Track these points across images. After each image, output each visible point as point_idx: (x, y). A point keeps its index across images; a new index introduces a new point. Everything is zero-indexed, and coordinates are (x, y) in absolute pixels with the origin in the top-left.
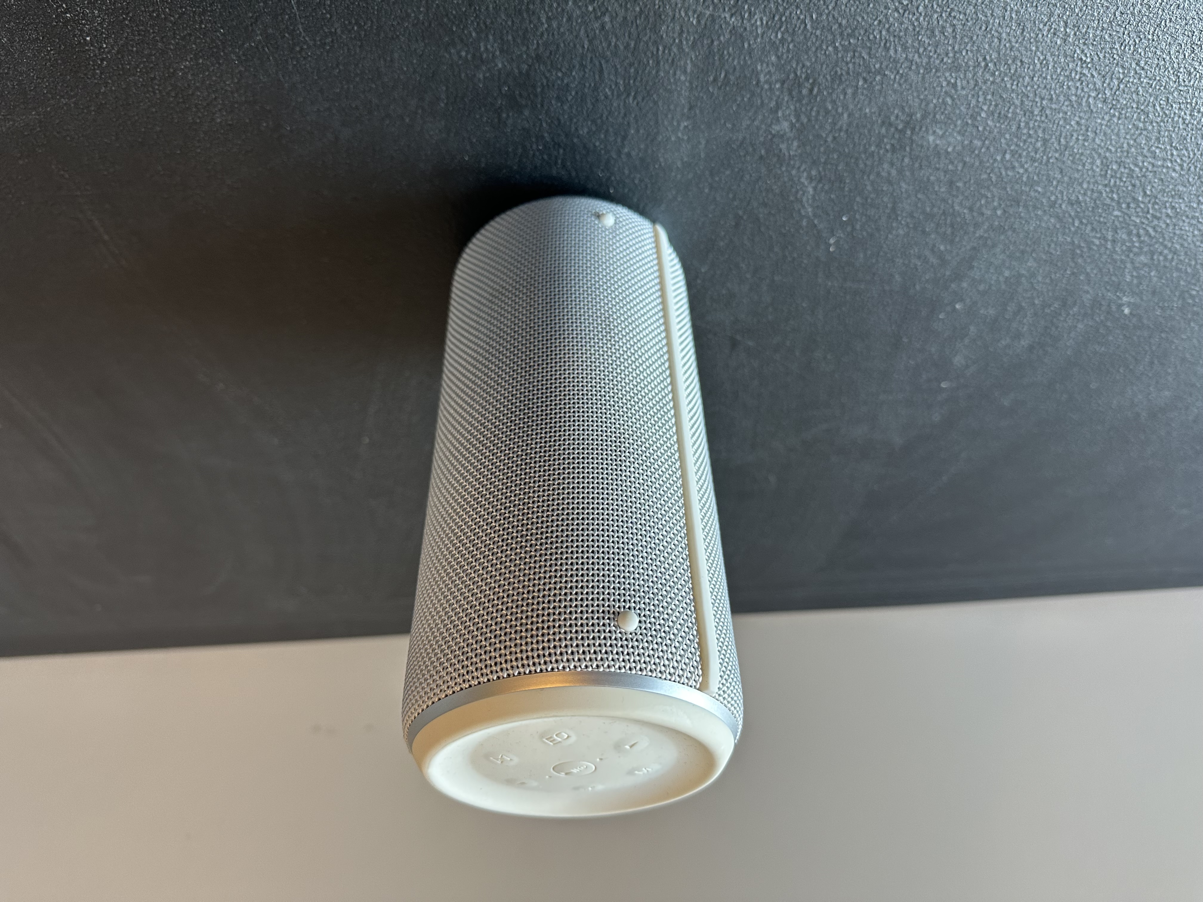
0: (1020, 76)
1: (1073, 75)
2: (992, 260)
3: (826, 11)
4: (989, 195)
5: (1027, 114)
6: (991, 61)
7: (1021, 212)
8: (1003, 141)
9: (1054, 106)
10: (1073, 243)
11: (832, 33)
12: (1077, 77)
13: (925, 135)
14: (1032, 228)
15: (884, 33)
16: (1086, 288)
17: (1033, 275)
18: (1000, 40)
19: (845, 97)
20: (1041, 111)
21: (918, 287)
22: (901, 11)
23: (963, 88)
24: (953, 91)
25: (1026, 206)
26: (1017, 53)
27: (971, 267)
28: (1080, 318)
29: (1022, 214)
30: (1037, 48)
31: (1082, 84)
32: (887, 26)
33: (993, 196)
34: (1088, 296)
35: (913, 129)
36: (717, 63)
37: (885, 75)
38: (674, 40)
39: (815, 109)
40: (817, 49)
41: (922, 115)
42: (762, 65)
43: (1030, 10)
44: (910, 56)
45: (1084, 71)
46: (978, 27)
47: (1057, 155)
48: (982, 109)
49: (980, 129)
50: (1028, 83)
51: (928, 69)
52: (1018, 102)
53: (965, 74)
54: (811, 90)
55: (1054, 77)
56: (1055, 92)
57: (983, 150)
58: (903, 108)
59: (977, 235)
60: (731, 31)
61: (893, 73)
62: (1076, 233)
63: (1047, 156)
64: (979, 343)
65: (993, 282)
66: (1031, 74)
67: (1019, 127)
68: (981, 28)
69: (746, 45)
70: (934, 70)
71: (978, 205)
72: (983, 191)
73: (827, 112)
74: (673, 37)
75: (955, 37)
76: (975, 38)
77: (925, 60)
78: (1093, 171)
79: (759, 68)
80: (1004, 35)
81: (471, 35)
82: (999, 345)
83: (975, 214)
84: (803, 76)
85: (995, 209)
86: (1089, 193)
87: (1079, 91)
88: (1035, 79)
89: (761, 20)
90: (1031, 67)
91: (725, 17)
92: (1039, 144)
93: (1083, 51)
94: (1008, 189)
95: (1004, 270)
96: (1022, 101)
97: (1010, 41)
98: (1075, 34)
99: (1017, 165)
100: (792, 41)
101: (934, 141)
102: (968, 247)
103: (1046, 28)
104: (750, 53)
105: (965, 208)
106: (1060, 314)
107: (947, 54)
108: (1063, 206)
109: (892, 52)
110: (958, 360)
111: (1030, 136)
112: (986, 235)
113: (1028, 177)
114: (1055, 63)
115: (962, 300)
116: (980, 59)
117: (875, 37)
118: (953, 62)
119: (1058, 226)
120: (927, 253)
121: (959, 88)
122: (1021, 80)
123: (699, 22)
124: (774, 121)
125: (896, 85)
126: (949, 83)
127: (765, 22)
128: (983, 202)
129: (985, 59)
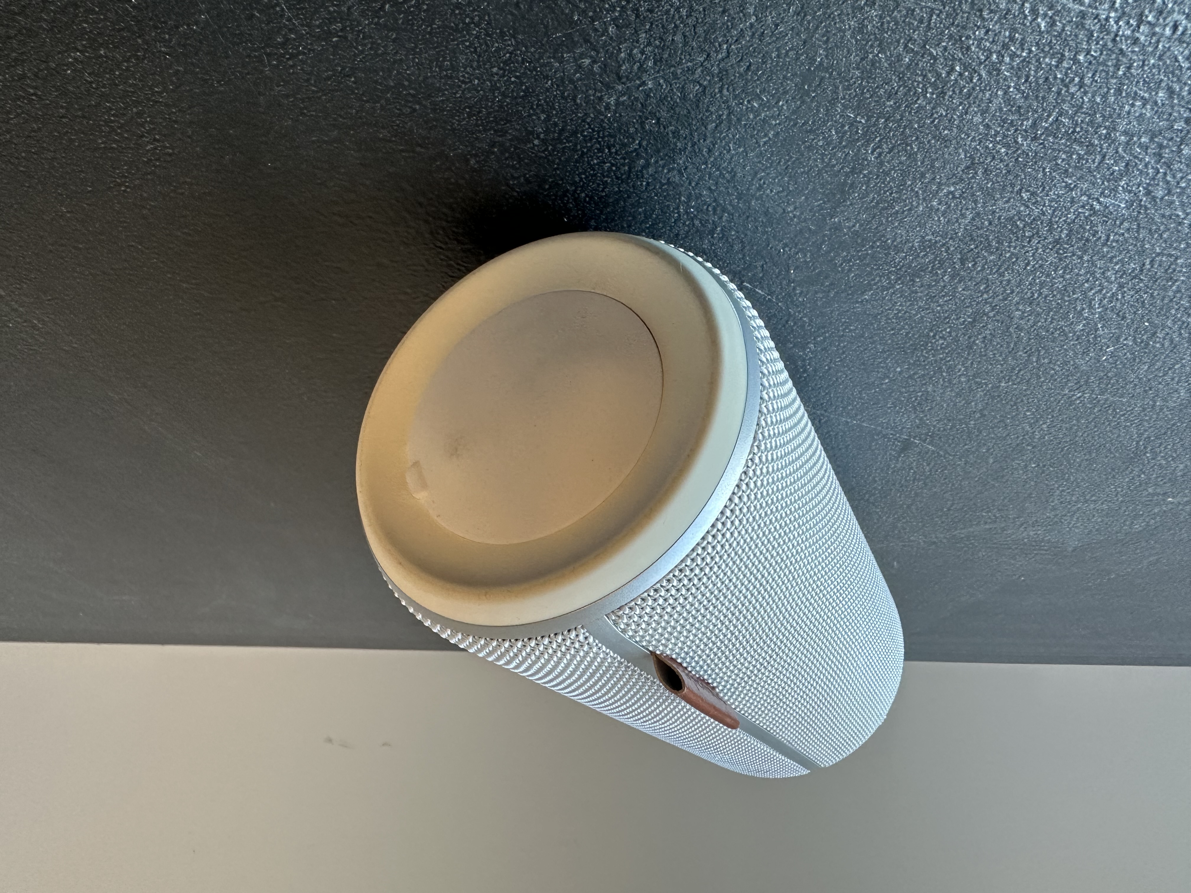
36: (1052, 97)
38: (991, 54)
42: (1133, 105)
60: (1105, 45)
69: (1121, 71)
74: (989, 50)
79: (1127, 107)
104: (1122, 84)
124: (1107, 192)
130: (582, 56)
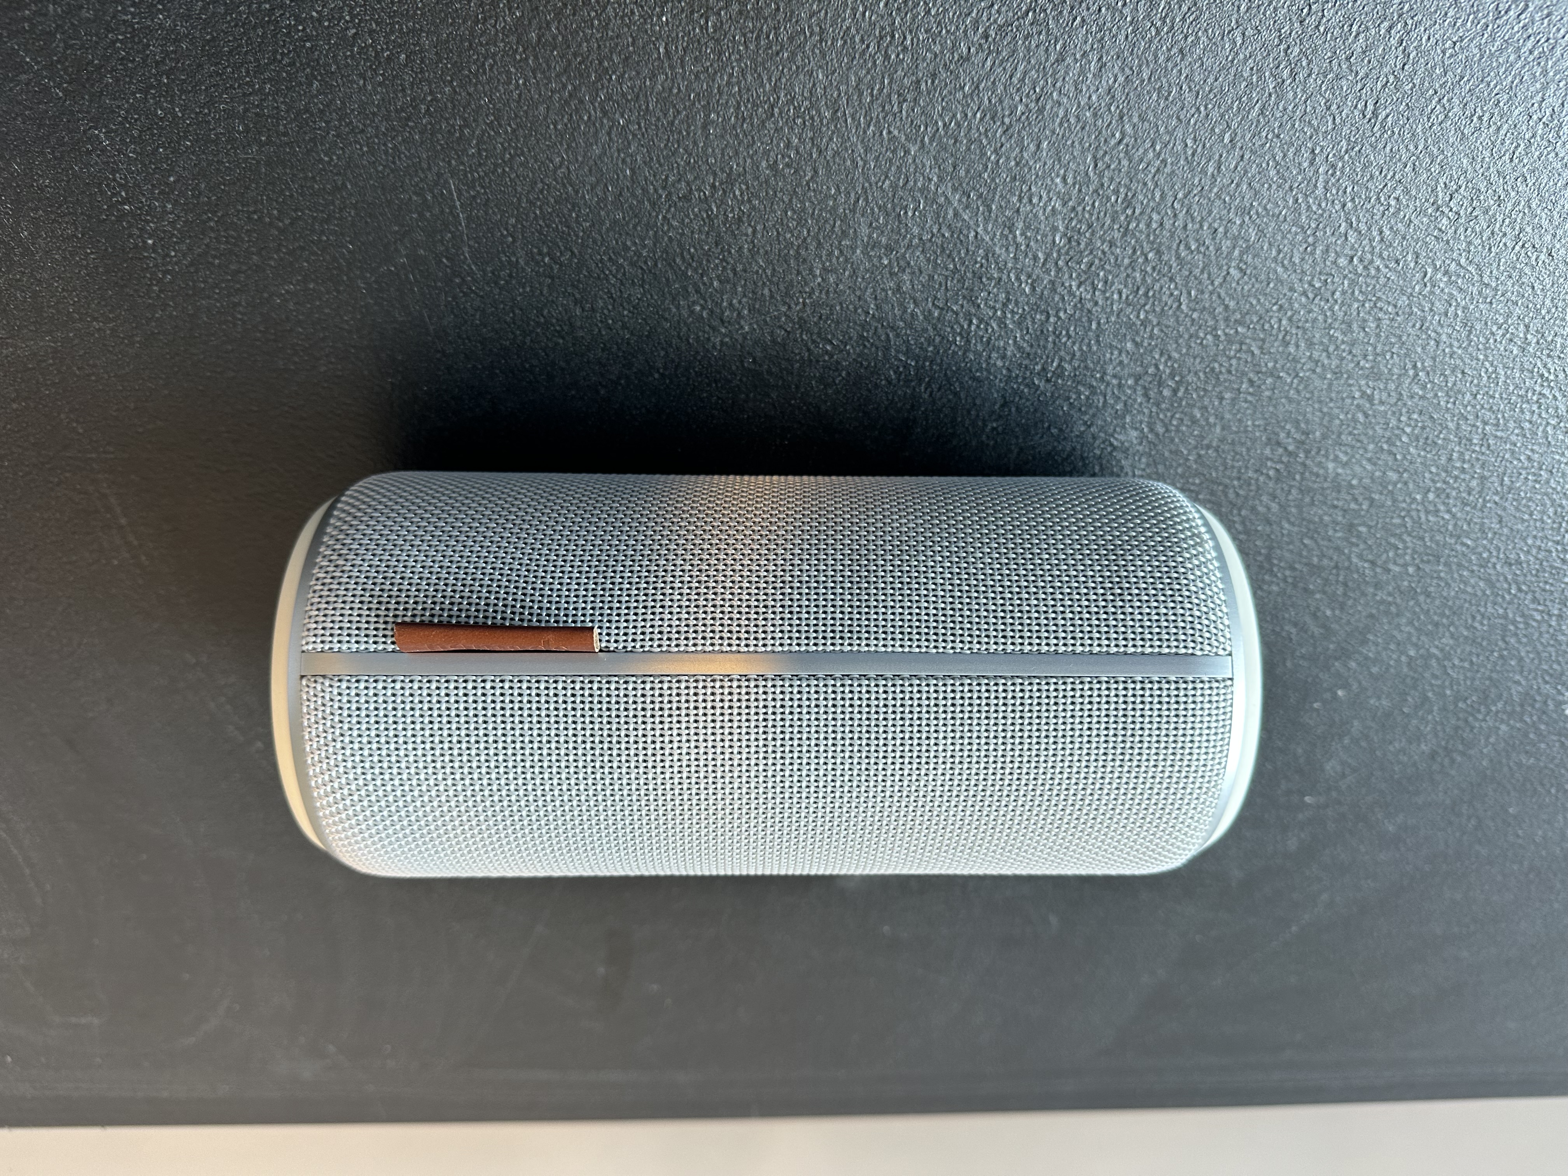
0: (1459, 391)
1: (1530, 394)
2: (1395, 633)
3: (1210, 287)
4: (1401, 546)
5: (1464, 441)
6: (1424, 368)
7: (1441, 571)
8: (1427, 475)
9: (1499, 434)
10: (1505, 617)
11: (1214, 318)
12: (1535, 398)
13: (1323, 460)
14: (1453, 593)
15: (1284, 322)
16: (1517, 677)
17: (1448, 657)
18: (1438, 343)
19: (1221, 403)
20: (1482, 439)
21: (1289, 664)
22: (1311, 296)
23: (1382, 403)
24: (1368, 405)
25: (1446, 564)
26: (1458, 362)
27: (1364, 642)
28: (1505, 717)
29: (1442, 575)
30: (1486, 356)
31: (1539, 407)
32: (1289, 313)
33: (1406, 548)
34: (1520, 689)
35: (1307, 452)
36: (1050, 346)
37: (1279, 377)
38: (996, 311)
39: (1177, 416)
40: (1191, 336)
41: (1322, 434)
42: (1112, 354)
43: (1481, 306)
44: (1316, 355)
45: (1544, 392)
46: (1410, 324)
47: (1497, 498)
48: (1404, 432)
49: (1399, 457)
50: (1469, 402)
51: (1337, 374)
52: (1451, 425)
53: (1386, 384)
54: (1175, 391)
55: (1504, 396)
56: (1503, 416)
57: (1399, 486)
58: (1297, 422)
59: (1378, 598)
60: (1075, 305)
61: (1290, 375)
62: (1510, 603)
63: (1484, 500)
64: (1364, 744)
65: (1392, 663)
66: (1474, 389)
67: (1450, 459)
68: (1414, 326)
69: (1094, 326)
70: (1345, 376)
71: (1384, 557)
72: (1392, 540)
73: (1194, 421)
74: (994, 307)
75: (1378, 336)
76: (1404, 338)
77: (1335, 363)
78: (1543, 522)
79: (1108, 355)
80: (1444, 338)
81: (712, 284)
82: (1391, 748)
83: (1378, 570)
84: (1168, 371)
85: (1405, 565)
86: (1534, 551)
87: (1536, 416)
88: (1479, 397)
89: (1120, 293)
90: (1475, 381)
91: (1071, 286)
92: (1474, 483)
93: (1545, 366)
94: (1427, 539)
95: (1409, 646)
96: (1458, 424)
97: (1451, 346)
98: (1538, 343)
99: (1442, 508)
100: (1158, 324)
101: (1335, 469)
102: (1364, 614)
103: (1500, 332)
104: (1098, 336)
105: (1366, 561)
106: (1479, 711)
107: (1365, 356)
108: (1498, 567)
109: (1292, 349)
110: (1331, 767)
111: (1463, 470)
112: (1390, 599)
113: (1455, 525)
114: (1507, 377)
115: (1346, 686)
116: (1409, 366)
117: (1272, 327)
118: (1372, 367)
119: (1488, 592)
120: (1308, 619)
121: (1376, 402)
122: (1460, 397)
123: (1033, 289)
124: (1118, 429)
125: (1292, 392)
126: (1363, 394)
127: (1124, 296)
128: (1391, 554)
129: (1415, 366)
130: (694, 303)
